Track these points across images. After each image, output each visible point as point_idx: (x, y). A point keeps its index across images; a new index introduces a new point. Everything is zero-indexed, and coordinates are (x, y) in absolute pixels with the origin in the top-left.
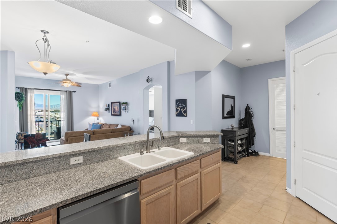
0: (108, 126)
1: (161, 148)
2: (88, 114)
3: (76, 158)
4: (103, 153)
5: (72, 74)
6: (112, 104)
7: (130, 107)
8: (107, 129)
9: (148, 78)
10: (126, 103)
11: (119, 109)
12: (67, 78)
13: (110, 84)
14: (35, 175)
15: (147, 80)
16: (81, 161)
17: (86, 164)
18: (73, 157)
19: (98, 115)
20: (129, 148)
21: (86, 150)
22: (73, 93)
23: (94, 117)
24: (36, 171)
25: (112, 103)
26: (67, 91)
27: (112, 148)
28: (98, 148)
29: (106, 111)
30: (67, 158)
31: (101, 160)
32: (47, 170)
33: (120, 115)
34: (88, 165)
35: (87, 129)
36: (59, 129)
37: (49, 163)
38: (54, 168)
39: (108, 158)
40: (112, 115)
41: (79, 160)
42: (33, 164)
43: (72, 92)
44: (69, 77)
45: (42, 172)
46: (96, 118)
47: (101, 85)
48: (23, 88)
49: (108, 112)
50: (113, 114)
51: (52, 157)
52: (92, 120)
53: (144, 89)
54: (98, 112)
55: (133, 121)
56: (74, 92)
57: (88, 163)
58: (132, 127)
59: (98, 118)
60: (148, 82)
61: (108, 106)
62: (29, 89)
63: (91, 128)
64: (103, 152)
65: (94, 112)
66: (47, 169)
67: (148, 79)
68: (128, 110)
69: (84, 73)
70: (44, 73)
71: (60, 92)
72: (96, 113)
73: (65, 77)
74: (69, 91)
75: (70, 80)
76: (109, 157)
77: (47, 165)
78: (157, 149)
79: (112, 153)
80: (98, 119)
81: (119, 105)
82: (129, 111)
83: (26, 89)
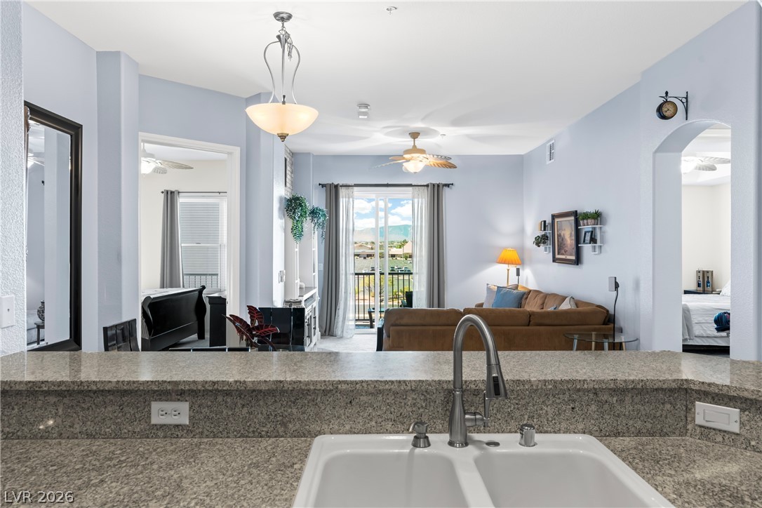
0: (539, 301)
1: (538, 437)
2: (484, 256)
3: (169, 406)
4: (259, 405)
5: (428, 132)
6: (556, 220)
7: (610, 230)
8: (510, 311)
9: (661, 100)
10: (597, 216)
11: (573, 238)
12: (414, 146)
13: (551, 147)
14: (61, 434)
15: (659, 109)
16: (185, 420)
17: (202, 433)
18: (160, 400)
19: (519, 262)
20: (371, 406)
21: (194, 382)
22: (445, 189)
23: (505, 266)
24: (63, 422)
25: (554, 217)
26: (427, 186)
27: (294, 393)
28: (236, 382)
29: (538, 244)
30: (141, 399)
31: (254, 432)
32: (90, 427)
33: (578, 261)
34: (207, 437)
35: (481, 305)
37: (94, 407)
38: (108, 422)
39: (281, 430)
40: (555, 260)
41: (176, 413)
42: (56, 400)
43: (441, 187)
44: (420, 142)
45: (77, 428)
46: (513, 269)
47: (529, 155)
48: (331, 185)
49: (546, 248)
50: (557, 256)
51: (95, 388)
52: (498, 275)
53: (656, 152)
54: (521, 250)
55: (617, 286)
56: (448, 185)
57: (206, 433)
58: (612, 312)
59: (518, 270)
60: (663, 117)
61: (545, 230)
62: (342, 186)
63: (492, 301)
64: (261, 403)
65: (505, 248)
66: (89, 423)
67: (666, 102)
68: (602, 241)
69: (457, 122)
70: (280, 136)
71: (411, 188)
73: (408, 142)
74: (434, 185)
75: (422, 151)
76: (284, 424)
77: (88, 409)
78: (517, 436)
79: (294, 411)
80: (518, 274)
81: (573, 223)
82: (605, 247)
83: (336, 187)
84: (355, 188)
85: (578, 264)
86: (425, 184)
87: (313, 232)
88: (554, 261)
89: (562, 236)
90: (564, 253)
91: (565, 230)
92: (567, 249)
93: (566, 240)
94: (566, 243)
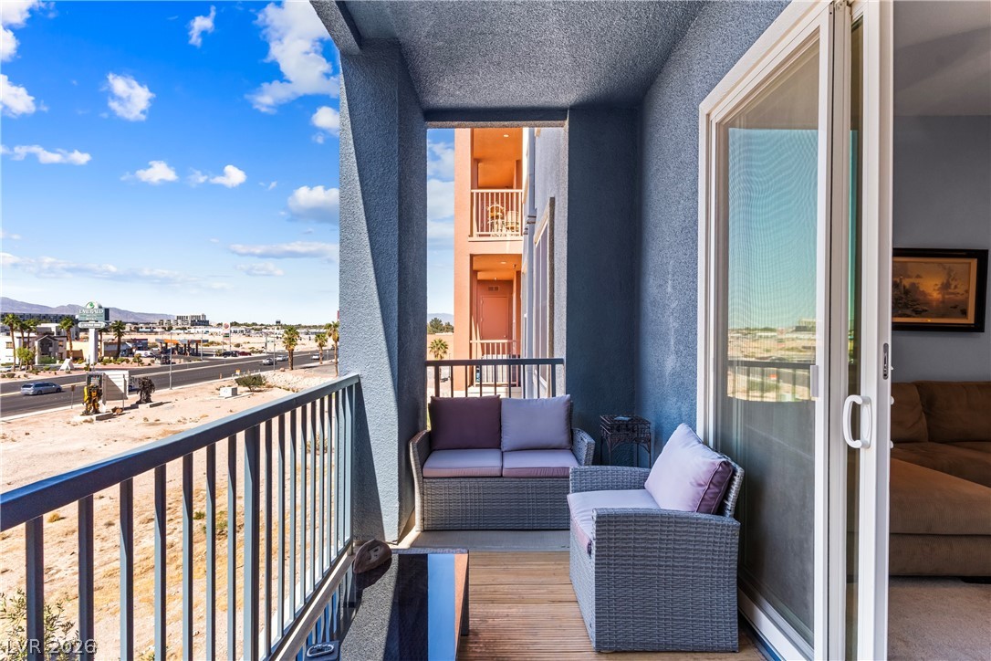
85: (983, 331)
89: (907, 287)
90: (914, 314)
91: (918, 277)
92: (925, 308)
93: (923, 293)
94: (921, 298)
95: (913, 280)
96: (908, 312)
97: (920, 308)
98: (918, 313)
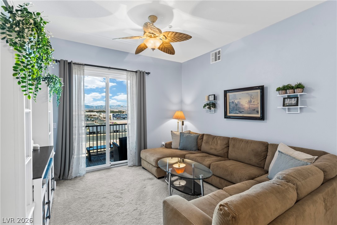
6: (228, 94)
10: (301, 87)
19: (185, 118)
22: (147, 77)
23: (176, 121)
25: (227, 92)
26: (136, 72)
29: (209, 108)
33: (264, 118)
36: (123, 141)
40: (226, 116)
43: (144, 73)
46: (180, 122)
48: (65, 62)
49: (215, 110)
50: (228, 115)
56: (148, 73)
59: (183, 122)
61: (215, 100)
62: (75, 64)
71: (125, 73)
72: (179, 114)
74: (141, 72)
80: (183, 124)
82: (311, 108)
83: (70, 64)
84: (86, 67)
85: (264, 120)
86: (135, 70)
87: (49, 95)
88: (225, 118)
89: (236, 103)
90: (239, 113)
91: (240, 99)
92: (243, 111)
93: (242, 105)
94: (241, 107)
95: (238, 100)
96: (237, 112)
97: (241, 110)
98: (240, 112)
